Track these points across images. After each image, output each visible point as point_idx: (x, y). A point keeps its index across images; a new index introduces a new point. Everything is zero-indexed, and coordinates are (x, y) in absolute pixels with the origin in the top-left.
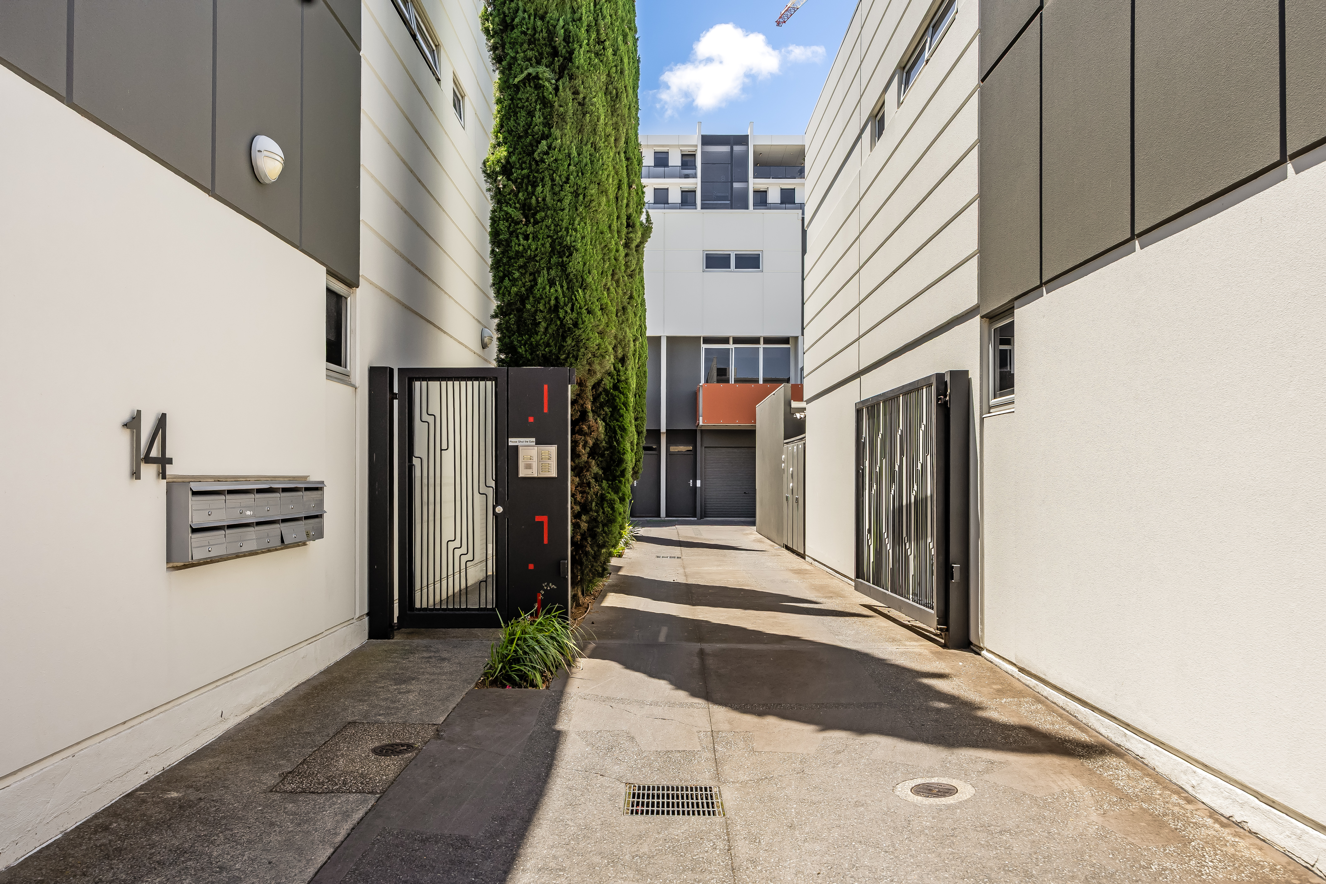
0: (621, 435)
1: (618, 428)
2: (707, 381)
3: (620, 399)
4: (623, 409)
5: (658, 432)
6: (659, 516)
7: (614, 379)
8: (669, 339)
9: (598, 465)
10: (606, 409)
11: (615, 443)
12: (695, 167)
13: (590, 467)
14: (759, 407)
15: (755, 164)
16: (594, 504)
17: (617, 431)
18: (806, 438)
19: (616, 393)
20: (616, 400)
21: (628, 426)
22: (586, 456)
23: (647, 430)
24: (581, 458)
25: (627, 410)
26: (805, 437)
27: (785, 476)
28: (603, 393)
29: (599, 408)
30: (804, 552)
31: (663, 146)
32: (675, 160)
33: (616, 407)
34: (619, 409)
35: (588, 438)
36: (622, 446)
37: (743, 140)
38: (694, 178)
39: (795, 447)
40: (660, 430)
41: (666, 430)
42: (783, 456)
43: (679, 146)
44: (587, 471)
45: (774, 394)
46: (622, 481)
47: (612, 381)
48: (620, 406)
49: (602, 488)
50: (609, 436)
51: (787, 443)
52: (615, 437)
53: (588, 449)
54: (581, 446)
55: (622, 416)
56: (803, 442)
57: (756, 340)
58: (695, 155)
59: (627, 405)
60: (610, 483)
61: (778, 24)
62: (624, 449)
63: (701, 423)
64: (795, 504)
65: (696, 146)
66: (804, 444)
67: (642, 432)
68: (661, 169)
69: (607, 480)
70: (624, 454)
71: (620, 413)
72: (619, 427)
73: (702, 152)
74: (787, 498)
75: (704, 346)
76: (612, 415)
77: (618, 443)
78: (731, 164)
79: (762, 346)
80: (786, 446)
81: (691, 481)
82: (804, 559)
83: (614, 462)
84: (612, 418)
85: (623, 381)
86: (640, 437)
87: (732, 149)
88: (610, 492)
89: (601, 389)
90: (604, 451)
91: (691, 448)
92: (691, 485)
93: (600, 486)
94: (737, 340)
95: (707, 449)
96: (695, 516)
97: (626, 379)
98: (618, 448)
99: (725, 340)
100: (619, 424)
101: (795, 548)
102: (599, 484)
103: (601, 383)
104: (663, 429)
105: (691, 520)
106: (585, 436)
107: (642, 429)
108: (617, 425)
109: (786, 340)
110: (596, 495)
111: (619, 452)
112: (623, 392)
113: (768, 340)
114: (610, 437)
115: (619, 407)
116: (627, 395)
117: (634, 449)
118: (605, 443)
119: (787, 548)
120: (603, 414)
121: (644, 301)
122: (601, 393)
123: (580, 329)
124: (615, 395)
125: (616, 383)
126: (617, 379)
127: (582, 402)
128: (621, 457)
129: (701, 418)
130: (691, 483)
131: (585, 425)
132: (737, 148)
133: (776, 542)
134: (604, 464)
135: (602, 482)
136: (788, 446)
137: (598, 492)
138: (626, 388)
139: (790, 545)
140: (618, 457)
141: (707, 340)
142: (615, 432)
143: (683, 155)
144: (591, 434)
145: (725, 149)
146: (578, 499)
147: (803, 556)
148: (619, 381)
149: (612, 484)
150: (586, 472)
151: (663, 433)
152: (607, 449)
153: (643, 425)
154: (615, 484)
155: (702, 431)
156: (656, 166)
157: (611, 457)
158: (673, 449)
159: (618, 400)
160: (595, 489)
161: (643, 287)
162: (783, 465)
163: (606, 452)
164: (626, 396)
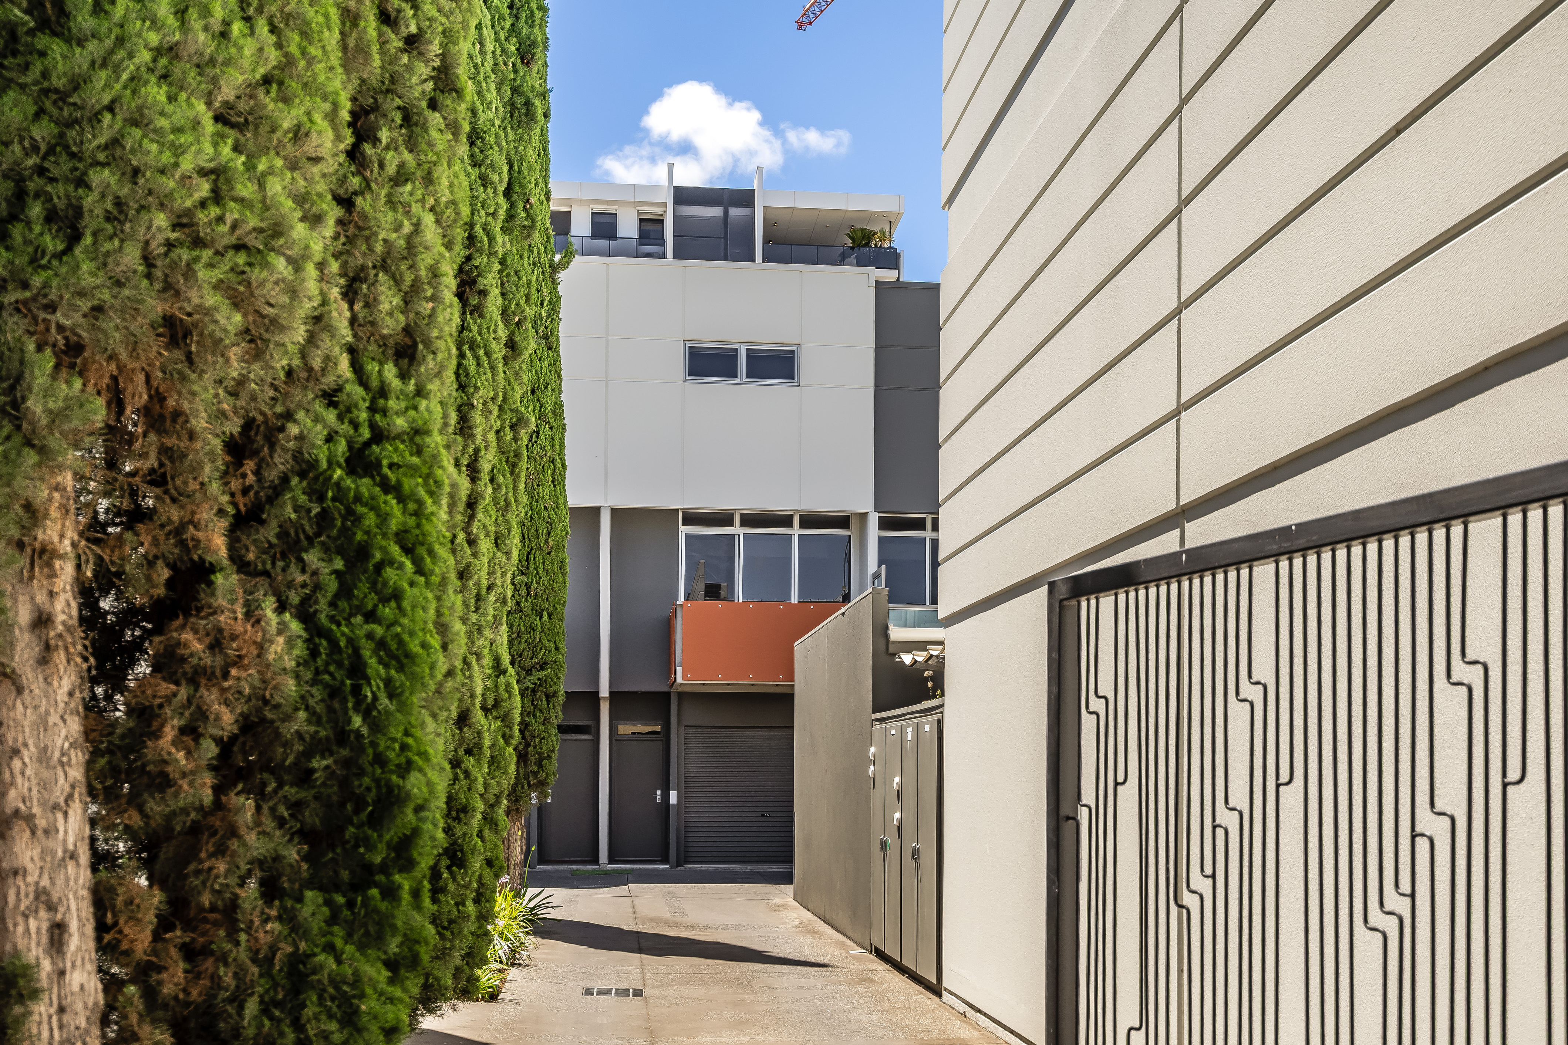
0: (388, 682)
1: (375, 652)
2: (688, 598)
3: (383, 518)
4: (401, 567)
5: (594, 696)
6: (595, 860)
7: (356, 426)
8: (616, 512)
9: (281, 823)
10: (312, 558)
11: (357, 721)
12: (661, 242)
13: (233, 832)
14: (800, 647)
15: (766, 241)
16: (251, 1007)
17: (365, 665)
18: (947, 709)
19: (365, 486)
20: (358, 519)
21: (424, 645)
22: (208, 779)
23: (566, 692)
24: (176, 795)
25: (420, 570)
26: (942, 705)
27: (877, 796)
28: (295, 481)
29: (284, 556)
30: (939, 979)
31: (607, 202)
32: (628, 227)
33: (363, 552)
34: (379, 568)
35: (211, 697)
36: (396, 732)
37: (746, 198)
38: (659, 258)
39: (909, 729)
40: (598, 693)
41: (611, 693)
42: (872, 750)
43: (635, 204)
44: (221, 851)
45: (843, 614)
46: (400, 887)
47: (345, 428)
48: (384, 550)
49: (294, 929)
50: (327, 686)
51: (882, 720)
52: (356, 690)
53: (210, 749)
54: (169, 733)
55: (397, 596)
56: (935, 718)
57: (785, 520)
58: (662, 221)
59: (422, 551)
60: (340, 899)
61: (800, 25)
62: (404, 747)
63: (679, 680)
64: (909, 863)
65: (665, 205)
66: (940, 722)
67: (555, 694)
68: (603, 243)
69: (327, 887)
70: (406, 768)
71: (385, 584)
72: (381, 644)
73: (676, 217)
74: (884, 846)
75: (685, 530)
76: (345, 591)
77: (376, 726)
78: (725, 237)
79: (796, 531)
80: (878, 727)
81: (659, 792)
82: (940, 996)
83: (360, 804)
84: (343, 604)
85: (399, 436)
86: (551, 706)
87: (726, 213)
88: (339, 942)
89: (280, 463)
90: (308, 754)
91: (658, 728)
92: (659, 801)
93: (288, 918)
94: (749, 520)
95: (692, 732)
96: (665, 861)
97: (417, 432)
98: (374, 744)
99: (725, 519)
100: (379, 630)
101: (905, 962)
102: (283, 908)
103: (282, 429)
104: (604, 691)
105: (658, 870)
106: (194, 681)
107: (556, 687)
108: (370, 636)
109: (842, 521)
110: (265, 963)
111: (380, 760)
112: (399, 483)
113: (808, 521)
114: (334, 692)
115: (378, 556)
116: (420, 503)
117: (512, 737)
118: (309, 721)
119: (881, 955)
120: (304, 585)
121: (561, 406)
122: (285, 479)
123: (81, 43)
124: (358, 499)
125: (367, 444)
126: (372, 426)
127: (175, 515)
128: (388, 783)
129: (679, 670)
130: (659, 797)
131: (195, 631)
132: (734, 212)
133: (850, 934)
134: (312, 817)
135: (300, 899)
136: (887, 725)
137: (273, 949)
138: (415, 469)
139: (892, 951)
140: (377, 781)
141: (691, 519)
142: (358, 670)
143: (641, 221)
144: (226, 675)
145: (715, 212)
146: (167, 990)
147: (936, 990)
148: (379, 436)
149: (351, 904)
150: (211, 855)
151: (604, 699)
152: (315, 747)
153: (558, 678)
154: (365, 904)
155: (681, 695)
156: (594, 236)
157: (344, 783)
158: (625, 730)
159: (370, 520)
160: (261, 935)
161: (559, 376)
162: (872, 768)
163: (318, 763)
164: (412, 506)
